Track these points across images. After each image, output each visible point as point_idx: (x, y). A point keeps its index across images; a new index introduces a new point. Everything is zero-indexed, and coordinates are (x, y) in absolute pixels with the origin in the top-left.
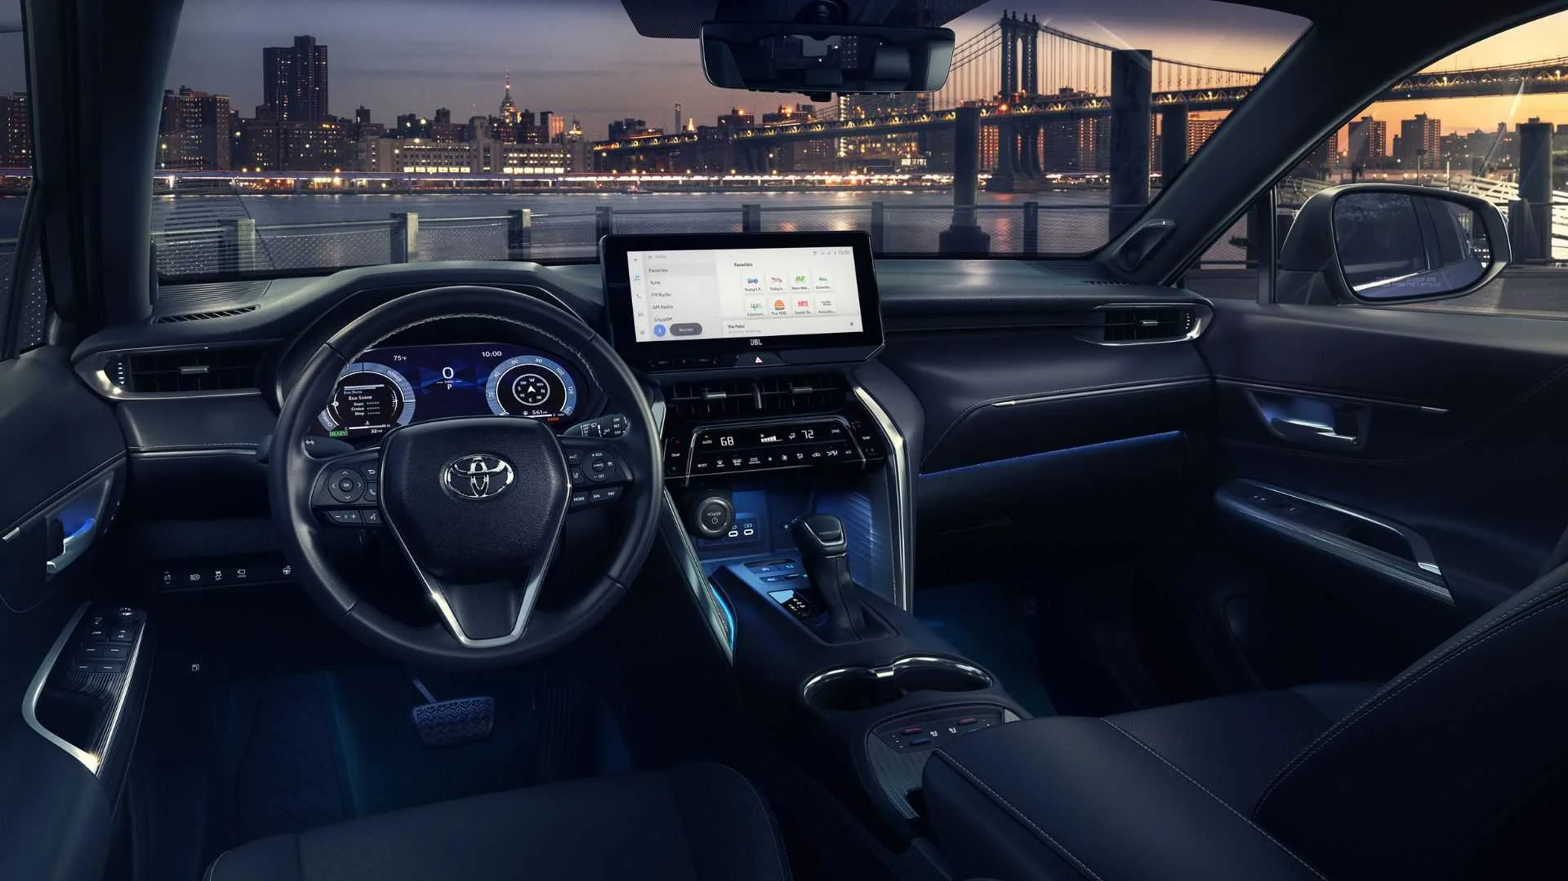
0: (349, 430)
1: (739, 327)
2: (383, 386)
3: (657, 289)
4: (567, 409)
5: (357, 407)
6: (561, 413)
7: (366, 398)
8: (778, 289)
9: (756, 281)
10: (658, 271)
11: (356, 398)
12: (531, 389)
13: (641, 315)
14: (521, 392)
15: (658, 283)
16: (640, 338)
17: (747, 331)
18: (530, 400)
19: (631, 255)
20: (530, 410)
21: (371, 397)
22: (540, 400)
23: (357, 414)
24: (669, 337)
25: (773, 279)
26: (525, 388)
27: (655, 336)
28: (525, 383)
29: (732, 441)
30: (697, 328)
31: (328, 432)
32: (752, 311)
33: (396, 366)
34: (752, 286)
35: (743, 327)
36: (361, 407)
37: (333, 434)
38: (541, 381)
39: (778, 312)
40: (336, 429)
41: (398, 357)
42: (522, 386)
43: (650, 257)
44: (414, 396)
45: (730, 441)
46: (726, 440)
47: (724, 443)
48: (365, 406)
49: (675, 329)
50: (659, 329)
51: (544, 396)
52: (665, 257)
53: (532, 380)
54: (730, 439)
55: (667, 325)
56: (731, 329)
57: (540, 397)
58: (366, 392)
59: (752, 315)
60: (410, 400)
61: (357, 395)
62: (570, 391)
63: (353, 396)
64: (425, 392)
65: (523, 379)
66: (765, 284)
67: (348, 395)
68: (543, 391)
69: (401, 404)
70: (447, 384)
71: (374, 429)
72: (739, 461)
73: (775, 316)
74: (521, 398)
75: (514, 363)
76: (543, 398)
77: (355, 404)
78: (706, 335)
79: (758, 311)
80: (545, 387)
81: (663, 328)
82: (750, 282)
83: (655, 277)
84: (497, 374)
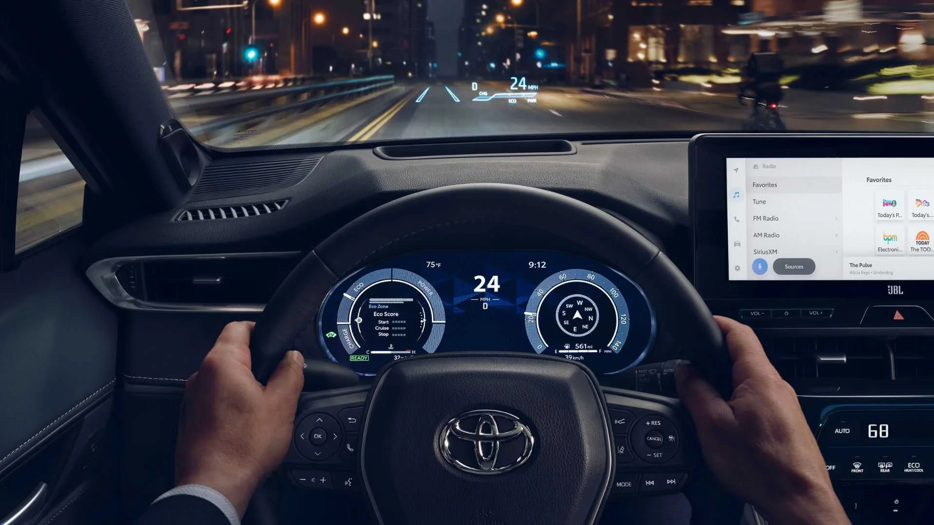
0: (371, 355)
1: (866, 265)
2: (412, 300)
3: (760, 210)
4: (616, 344)
5: (381, 325)
6: (609, 349)
7: (392, 315)
8: (923, 216)
9: (893, 203)
10: (765, 185)
11: (381, 315)
12: (577, 315)
13: (737, 244)
14: (565, 318)
15: (764, 202)
16: (734, 275)
17: (875, 273)
18: (575, 329)
19: (732, 164)
20: (573, 342)
21: (397, 315)
22: (586, 330)
23: (380, 334)
24: (771, 276)
25: (918, 200)
26: (571, 312)
27: (753, 273)
28: (571, 306)
29: (887, 431)
30: (808, 265)
31: (348, 356)
32: (884, 245)
33: (428, 276)
34: (889, 209)
35: (871, 266)
36: (386, 325)
37: (353, 358)
38: (591, 305)
39: (919, 246)
40: (358, 352)
41: (432, 264)
42: (568, 310)
43: (755, 167)
44: (444, 317)
45: (884, 431)
46: (877, 429)
47: (873, 434)
48: (390, 325)
49: (780, 265)
50: (759, 265)
51: (591, 324)
52: (773, 166)
53: (580, 303)
54: (884, 428)
55: (770, 260)
56: (854, 269)
57: (586, 327)
58: (393, 308)
59: (883, 250)
60: (439, 321)
61: (382, 311)
62: (622, 320)
63: (379, 311)
64: (457, 310)
65: (569, 302)
66: (906, 207)
67: (373, 310)
68: (591, 318)
69: (429, 324)
70: (483, 302)
71: (397, 354)
72: (890, 465)
73: (916, 253)
74: (565, 326)
75: (563, 278)
76: (590, 328)
77: (380, 322)
78: (821, 274)
79: (892, 245)
80: (593, 313)
81: (764, 263)
82: (886, 204)
83: (760, 194)
84: (541, 292)
